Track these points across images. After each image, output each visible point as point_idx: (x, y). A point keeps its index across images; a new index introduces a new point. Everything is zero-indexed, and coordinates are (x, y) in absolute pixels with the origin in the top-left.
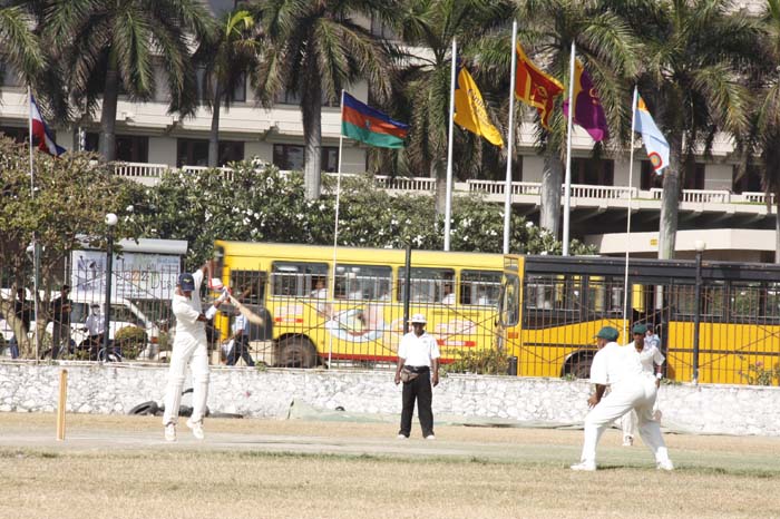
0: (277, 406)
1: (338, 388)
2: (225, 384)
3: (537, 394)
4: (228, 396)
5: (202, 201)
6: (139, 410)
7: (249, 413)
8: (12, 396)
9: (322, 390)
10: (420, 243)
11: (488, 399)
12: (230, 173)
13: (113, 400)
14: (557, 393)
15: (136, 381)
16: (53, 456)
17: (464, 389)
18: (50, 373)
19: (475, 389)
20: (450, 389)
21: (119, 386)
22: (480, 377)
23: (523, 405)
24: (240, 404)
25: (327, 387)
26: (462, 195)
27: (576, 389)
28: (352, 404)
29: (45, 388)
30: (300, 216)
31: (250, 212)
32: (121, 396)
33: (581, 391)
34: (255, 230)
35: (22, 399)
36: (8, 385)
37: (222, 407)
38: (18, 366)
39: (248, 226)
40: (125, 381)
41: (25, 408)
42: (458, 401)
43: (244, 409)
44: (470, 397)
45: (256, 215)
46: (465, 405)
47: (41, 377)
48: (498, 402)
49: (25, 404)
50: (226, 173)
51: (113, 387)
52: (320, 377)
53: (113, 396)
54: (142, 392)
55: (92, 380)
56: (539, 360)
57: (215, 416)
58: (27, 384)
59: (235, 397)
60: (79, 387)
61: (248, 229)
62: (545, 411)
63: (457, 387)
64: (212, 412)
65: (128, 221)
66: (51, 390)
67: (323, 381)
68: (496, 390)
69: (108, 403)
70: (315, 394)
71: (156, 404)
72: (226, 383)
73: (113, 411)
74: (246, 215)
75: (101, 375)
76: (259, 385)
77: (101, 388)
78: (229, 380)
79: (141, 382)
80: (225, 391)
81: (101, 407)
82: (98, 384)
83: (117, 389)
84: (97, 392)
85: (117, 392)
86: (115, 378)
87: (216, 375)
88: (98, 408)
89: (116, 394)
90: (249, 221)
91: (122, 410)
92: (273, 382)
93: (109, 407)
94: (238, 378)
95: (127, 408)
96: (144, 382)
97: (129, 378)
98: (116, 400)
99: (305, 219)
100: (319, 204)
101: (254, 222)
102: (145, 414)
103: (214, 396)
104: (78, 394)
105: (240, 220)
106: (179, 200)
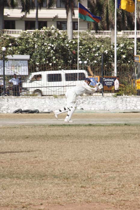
1: (81, 102)
5: (34, 41)
6: (16, 112)
10: (107, 53)
11: (131, 104)
12: (43, 32)
13: (7, 109)
15: (15, 102)
17: (123, 101)
20: (118, 101)
21: (9, 104)
22: (128, 96)
24: (49, 109)
26: (120, 36)
28: (86, 107)
31: (50, 44)
32: (10, 108)
34: (52, 51)
37: (43, 110)
42: (121, 105)
43: (51, 110)
44: (125, 103)
45: (52, 45)
46: (123, 106)
48: (134, 105)
51: (7, 104)
53: (7, 107)
54: (17, 106)
57: (41, 113)
59: (47, 106)
61: (50, 50)
63: (120, 100)
64: (40, 112)
65: (10, 49)
68: (133, 100)
69: (6, 110)
71: (21, 109)
73: (8, 112)
74: (49, 46)
75: (3, 101)
76: (55, 102)
77: (3, 105)
78: (45, 101)
79: (16, 103)
80: (44, 105)
81: (4, 111)
82: (2, 104)
83: (8, 105)
84: (2, 106)
85: (8, 106)
86: (8, 102)
87: (41, 99)
88: (3, 112)
89: (9, 107)
90: (50, 48)
91: (11, 112)
92: (60, 101)
93: (6, 111)
94: (48, 100)
95: (12, 111)
96: (17, 103)
97: (12, 101)
98: (9, 109)
99: (68, 46)
100: (73, 41)
101: (52, 48)
102: (18, 113)
103: (41, 106)
105: (47, 48)
106: (26, 41)
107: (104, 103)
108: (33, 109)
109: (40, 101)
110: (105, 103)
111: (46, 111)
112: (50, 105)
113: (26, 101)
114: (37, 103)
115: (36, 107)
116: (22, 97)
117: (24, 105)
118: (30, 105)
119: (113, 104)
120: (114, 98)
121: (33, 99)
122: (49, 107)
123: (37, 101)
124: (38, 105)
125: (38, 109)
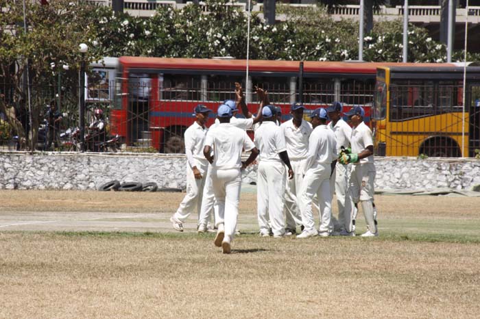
1: (252, 168)
2: (168, 167)
3: (399, 170)
4: (171, 176)
5: (185, 28)
6: (106, 188)
8: (14, 178)
10: (347, 55)
13: (88, 180)
14: (413, 169)
15: (104, 166)
18: (41, 161)
21: (92, 169)
23: (388, 178)
24: (180, 181)
27: (427, 165)
29: (39, 172)
31: (219, 36)
32: (93, 177)
33: (432, 167)
35: (23, 180)
36: (11, 170)
37: (167, 184)
38: (19, 156)
39: (218, 46)
40: (96, 166)
41: (25, 186)
43: (182, 185)
45: (224, 38)
47: (35, 164)
49: (25, 183)
51: (88, 170)
53: (88, 177)
54: (109, 173)
56: (399, 144)
57: (161, 190)
58: (25, 169)
59: (176, 176)
60: (63, 171)
62: (404, 182)
64: (160, 187)
66: (42, 173)
69: (84, 182)
71: (118, 182)
72: (170, 166)
73: (88, 187)
74: (217, 38)
75: (79, 162)
77: (79, 171)
78: (172, 163)
79: (108, 166)
80: (169, 172)
81: (79, 185)
82: (76, 169)
83: (90, 172)
84: (76, 174)
85: (91, 174)
86: (89, 164)
87: (162, 160)
88: (77, 186)
89: (90, 176)
90: (219, 42)
91: (95, 187)
93: (84, 185)
94: (178, 163)
95: (98, 186)
96: (110, 166)
97: (99, 164)
98: (90, 180)
99: (260, 40)
100: (273, 28)
101: (223, 43)
102: (110, 190)
103: (161, 176)
104: (62, 176)
105: (212, 42)
106: (167, 29)
108: (142, 181)
109: (160, 164)
111: (174, 185)
113: (129, 163)
114: (154, 169)
115: (150, 177)
116: (122, 155)
117: (126, 172)
118: (137, 173)
121: (145, 160)
122: (180, 177)
123: (154, 163)
124: (155, 173)
125: (155, 181)
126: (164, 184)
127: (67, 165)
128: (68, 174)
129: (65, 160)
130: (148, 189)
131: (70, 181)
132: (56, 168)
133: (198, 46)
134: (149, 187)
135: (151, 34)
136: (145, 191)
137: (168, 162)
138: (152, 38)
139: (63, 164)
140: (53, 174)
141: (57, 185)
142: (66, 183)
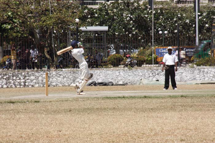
0: (136, 81)
1: (157, 73)
2: (118, 74)
4: (119, 78)
5: (113, 13)
6: (90, 84)
7: (127, 84)
9: (151, 75)
11: (209, 75)
12: (122, 2)
16: (38, 102)
17: (200, 71)
18: (60, 73)
19: (204, 71)
20: (195, 72)
22: (205, 67)
24: (124, 81)
25: (153, 74)
26: (204, 5)
28: (161, 79)
30: (146, 16)
31: (129, 15)
34: (132, 22)
35: (52, 82)
37: (118, 82)
38: (49, 71)
39: (129, 20)
41: (53, 85)
42: (198, 76)
44: (202, 74)
45: (131, 16)
46: (201, 77)
47: (57, 75)
48: (212, 76)
50: (120, 2)
52: (150, 70)
55: (74, 75)
57: (115, 85)
58: (53, 77)
59: (122, 78)
60: (70, 77)
63: (197, 71)
64: (114, 84)
65: (89, 21)
66: (60, 79)
67: (151, 72)
68: (211, 71)
70: (149, 76)
71: (95, 82)
72: (119, 74)
74: (128, 16)
75: (77, 73)
76: (130, 74)
80: (118, 77)
82: (76, 76)
84: (76, 79)
87: (115, 71)
90: (129, 18)
92: (134, 73)
94: (122, 72)
99: (148, 17)
101: (131, 19)
102: (92, 86)
103: (115, 79)
104: (69, 80)
105: (126, 18)
106: (105, 13)
107: (180, 74)
108: (106, 81)
109: (114, 73)
110: (182, 74)
111: (121, 83)
112: (125, 77)
113: (100, 73)
114: (111, 75)
115: (110, 79)
117: (99, 77)
118: (104, 78)
119: (189, 75)
120: (190, 69)
121: (107, 71)
122: (124, 78)
123: (112, 73)
124: (112, 77)
125: (112, 81)
126: (116, 82)
127: (72, 75)
128: (72, 79)
129: (70, 73)
130: (109, 85)
131: (73, 82)
132: (67, 76)
133: (120, 21)
134: (109, 84)
135: (98, 16)
136: (108, 85)
137: (118, 72)
138: (98, 17)
139: (70, 75)
140: (65, 79)
141: (67, 84)
142: (71, 83)
